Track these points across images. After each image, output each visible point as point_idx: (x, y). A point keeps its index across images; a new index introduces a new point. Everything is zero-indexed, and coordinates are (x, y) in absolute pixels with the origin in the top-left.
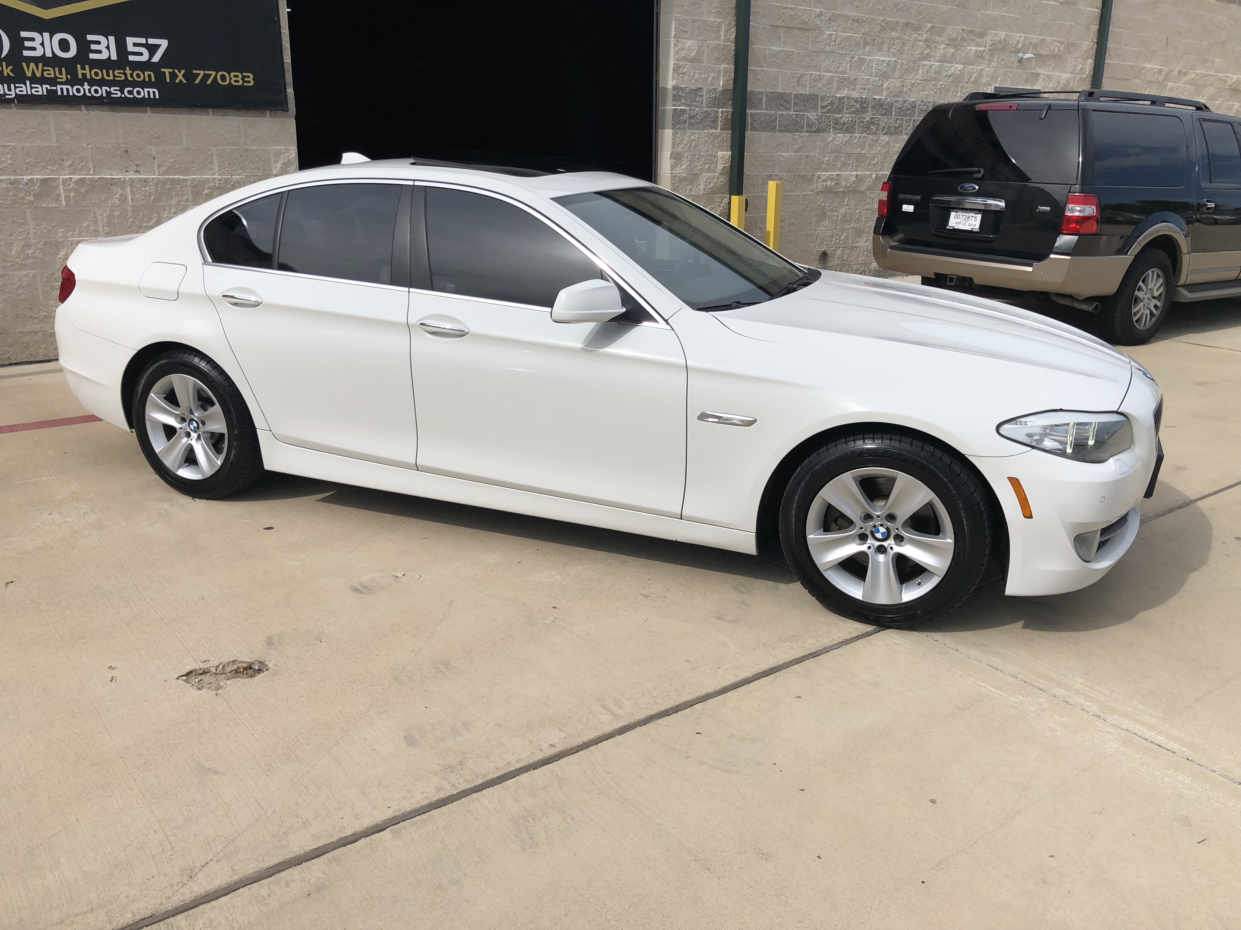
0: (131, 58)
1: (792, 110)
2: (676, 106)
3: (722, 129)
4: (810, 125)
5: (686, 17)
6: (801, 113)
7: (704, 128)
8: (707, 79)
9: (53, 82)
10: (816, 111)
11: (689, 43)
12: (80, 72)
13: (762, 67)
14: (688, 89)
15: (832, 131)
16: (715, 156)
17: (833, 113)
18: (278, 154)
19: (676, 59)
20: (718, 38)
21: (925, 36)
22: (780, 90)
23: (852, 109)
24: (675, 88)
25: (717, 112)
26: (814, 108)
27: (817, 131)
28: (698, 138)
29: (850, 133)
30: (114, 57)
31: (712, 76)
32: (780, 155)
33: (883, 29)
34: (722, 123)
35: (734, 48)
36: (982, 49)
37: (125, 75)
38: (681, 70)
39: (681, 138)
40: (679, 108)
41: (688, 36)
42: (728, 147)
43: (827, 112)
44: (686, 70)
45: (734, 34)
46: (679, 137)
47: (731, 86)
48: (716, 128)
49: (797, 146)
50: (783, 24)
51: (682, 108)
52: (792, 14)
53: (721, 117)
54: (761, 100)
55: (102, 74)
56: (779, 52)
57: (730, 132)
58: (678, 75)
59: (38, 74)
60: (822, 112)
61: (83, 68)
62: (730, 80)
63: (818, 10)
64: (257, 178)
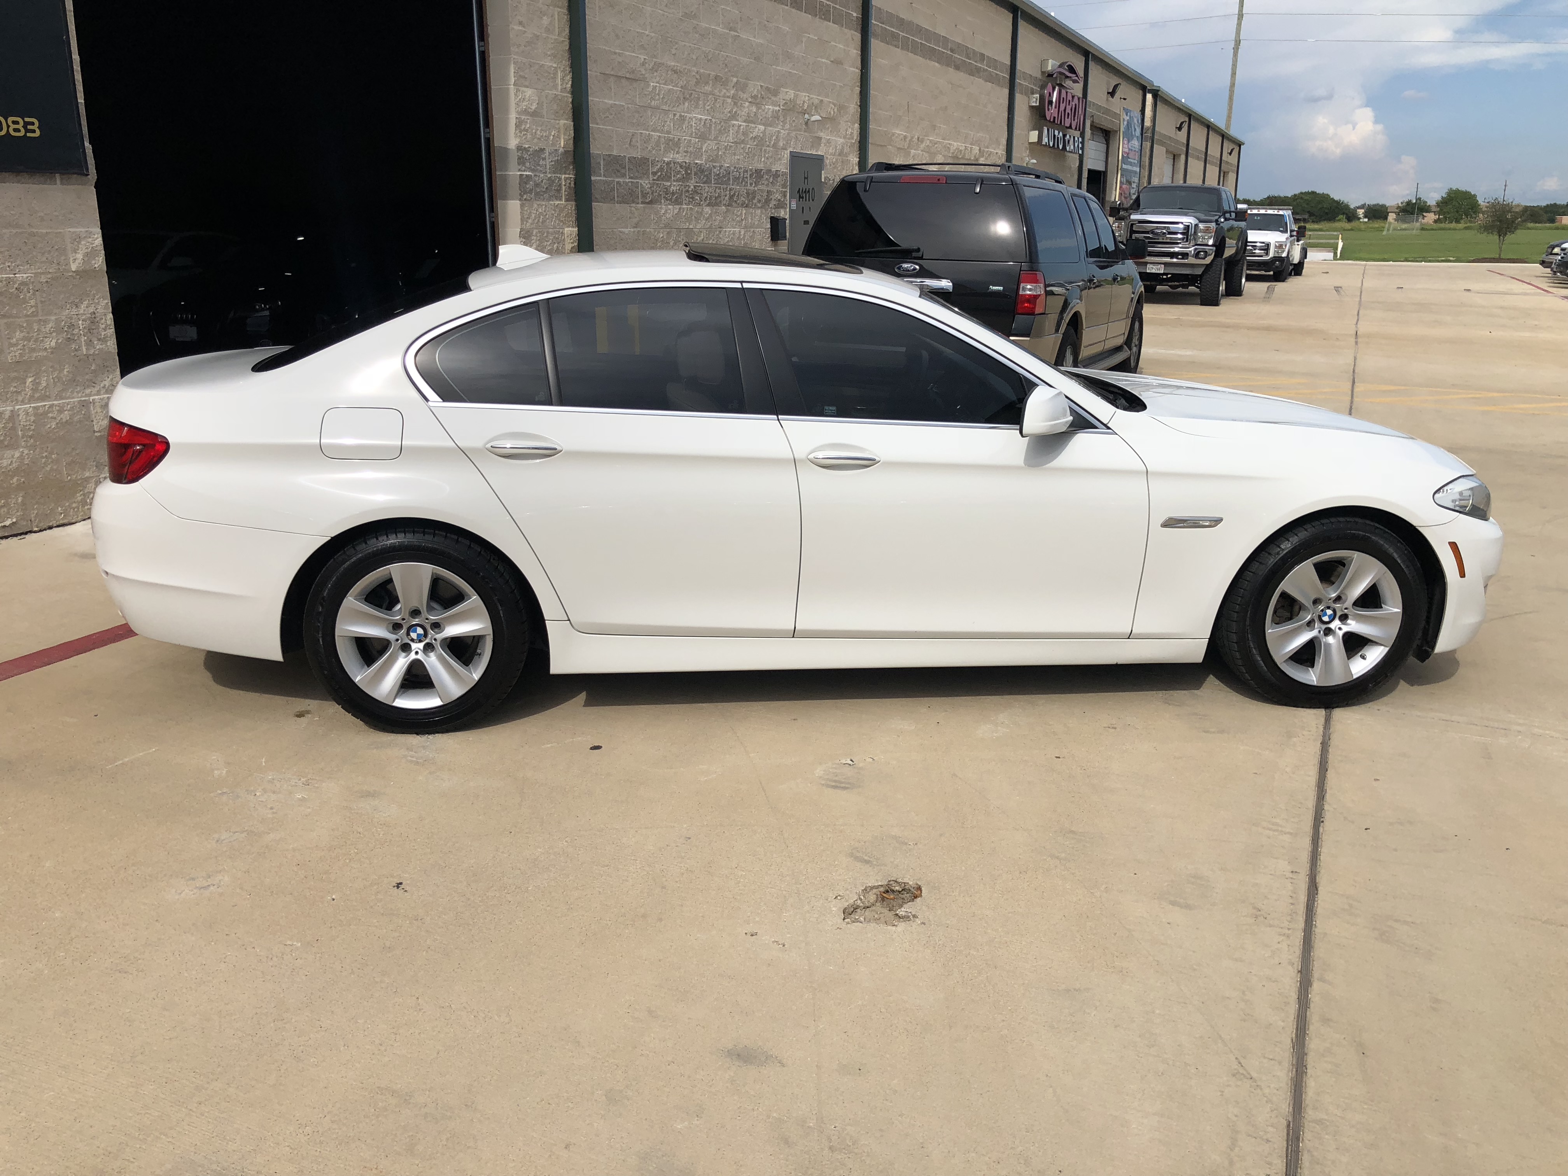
1: (628, 177)
2: (522, 171)
3: (567, 200)
4: (644, 195)
5: (525, 60)
6: (635, 181)
7: (549, 200)
8: (548, 137)
10: (648, 177)
11: (529, 92)
13: (597, 124)
14: (531, 150)
15: (663, 201)
16: (562, 233)
17: (662, 180)
18: (78, 239)
19: (518, 113)
20: (555, 87)
21: (732, 92)
22: (615, 153)
23: (678, 176)
24: (519, 148)
25: (560, 179)
26: (646, 174)
27: (651, 202)
28: (545, 211)
29: (678, 205)
31: (553, 134)
32: (621, 232)
33: (697, 83)
34: (566, 193)
35: (570, 100)
36: (777, 108)
38: (523, 126)
39: (529, 211)
40: (525, 173)
41: (527, 83)
42: (573, 222)
43: (657, 180)
44: (528, 126)
45: (570, 83)
46: (527, 211)
47: (571, 147)
48: (561, 200)
49: (635, 220)
50: (612, 73)
51: (528, 173)
52: (620, 61)
53: (565, 185)
54: (599, 163)
56: (612, 106)
57: (574, 203)
58: (521, 132)
60: (654, 180)
62: (570, 139)
63: (642, 57)
64: (49, 276)
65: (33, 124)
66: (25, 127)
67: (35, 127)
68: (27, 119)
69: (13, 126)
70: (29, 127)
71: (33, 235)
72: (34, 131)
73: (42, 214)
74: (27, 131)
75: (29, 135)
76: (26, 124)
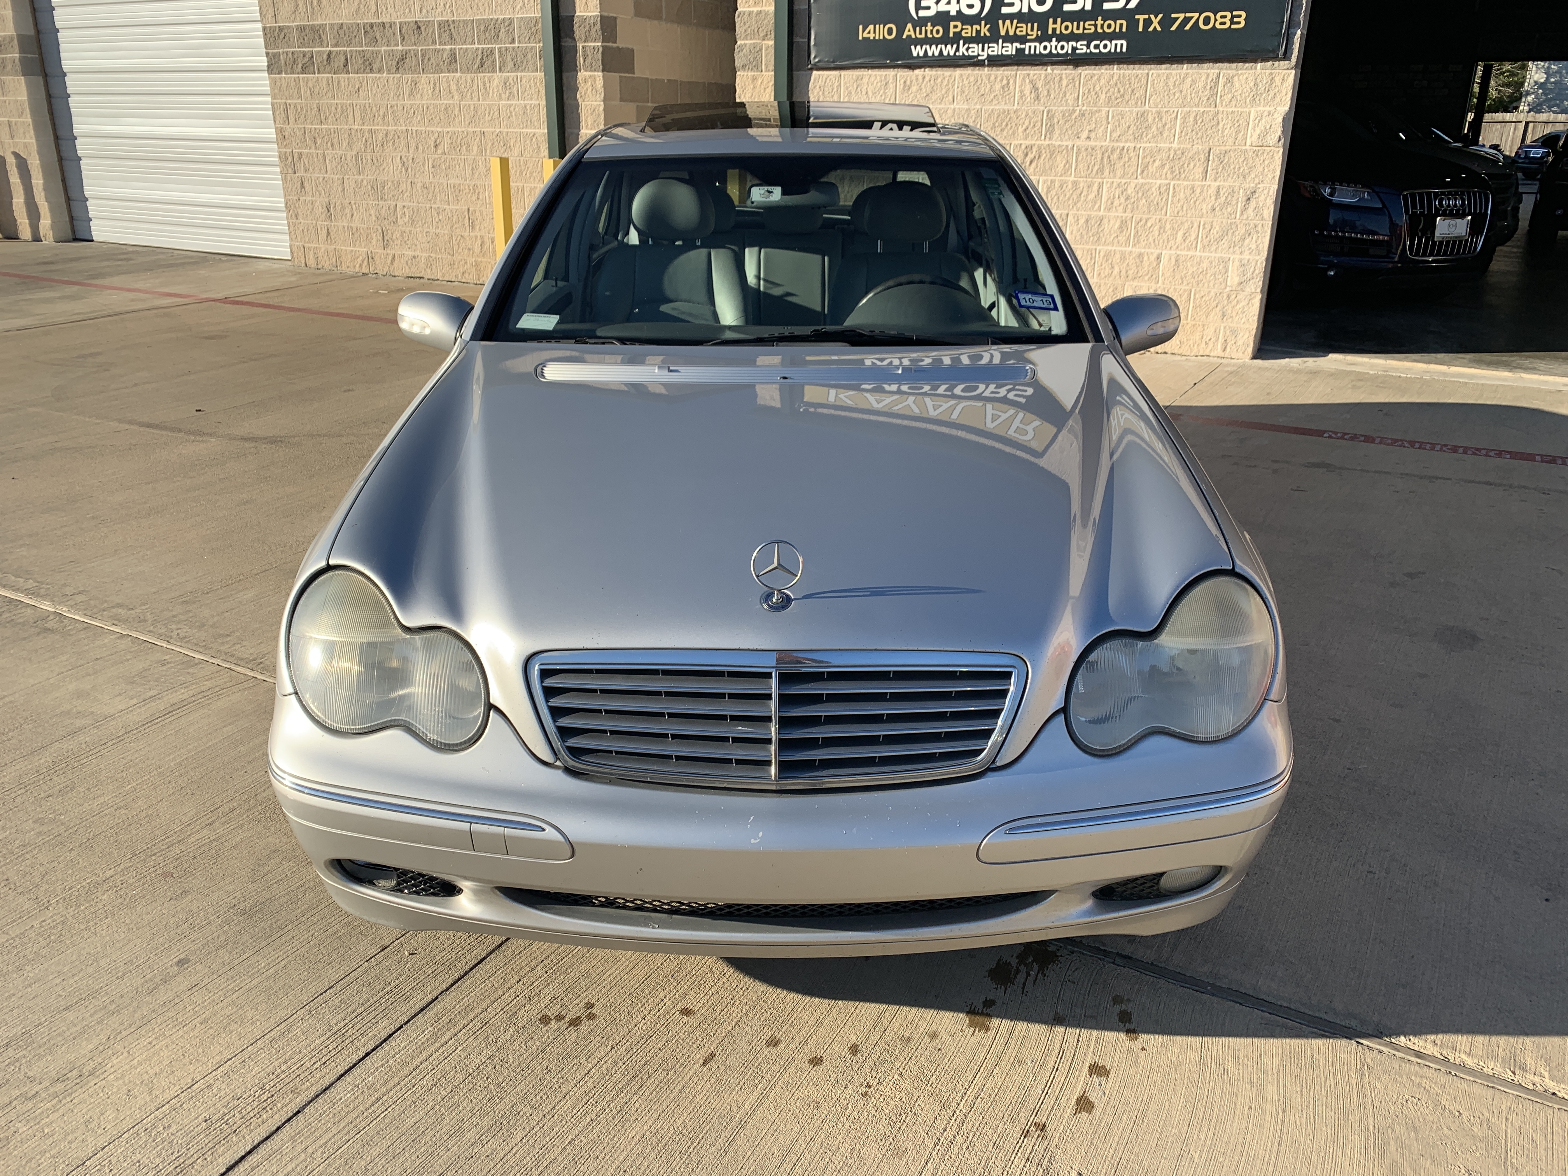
0: (1106, 6)
9: (1023, 40)
12: (1051, 26)
18: (1260, 117)
30: (1089, 6)
37: (1096, 26)
55: (1073, 27)
59: (1011, 33)
61: (1055, 22)
64: (1225, 148)
65: (1240, 16)
66: (1231, 20)
67: (1242, 20)
68: (1235, 13)
69: (1220, 20)
70: (1235, 20)
72: (1239, 23)
73: (1232, 96)
74: (1232, 23)
75: (1233, 26)
76: (1233, 17)
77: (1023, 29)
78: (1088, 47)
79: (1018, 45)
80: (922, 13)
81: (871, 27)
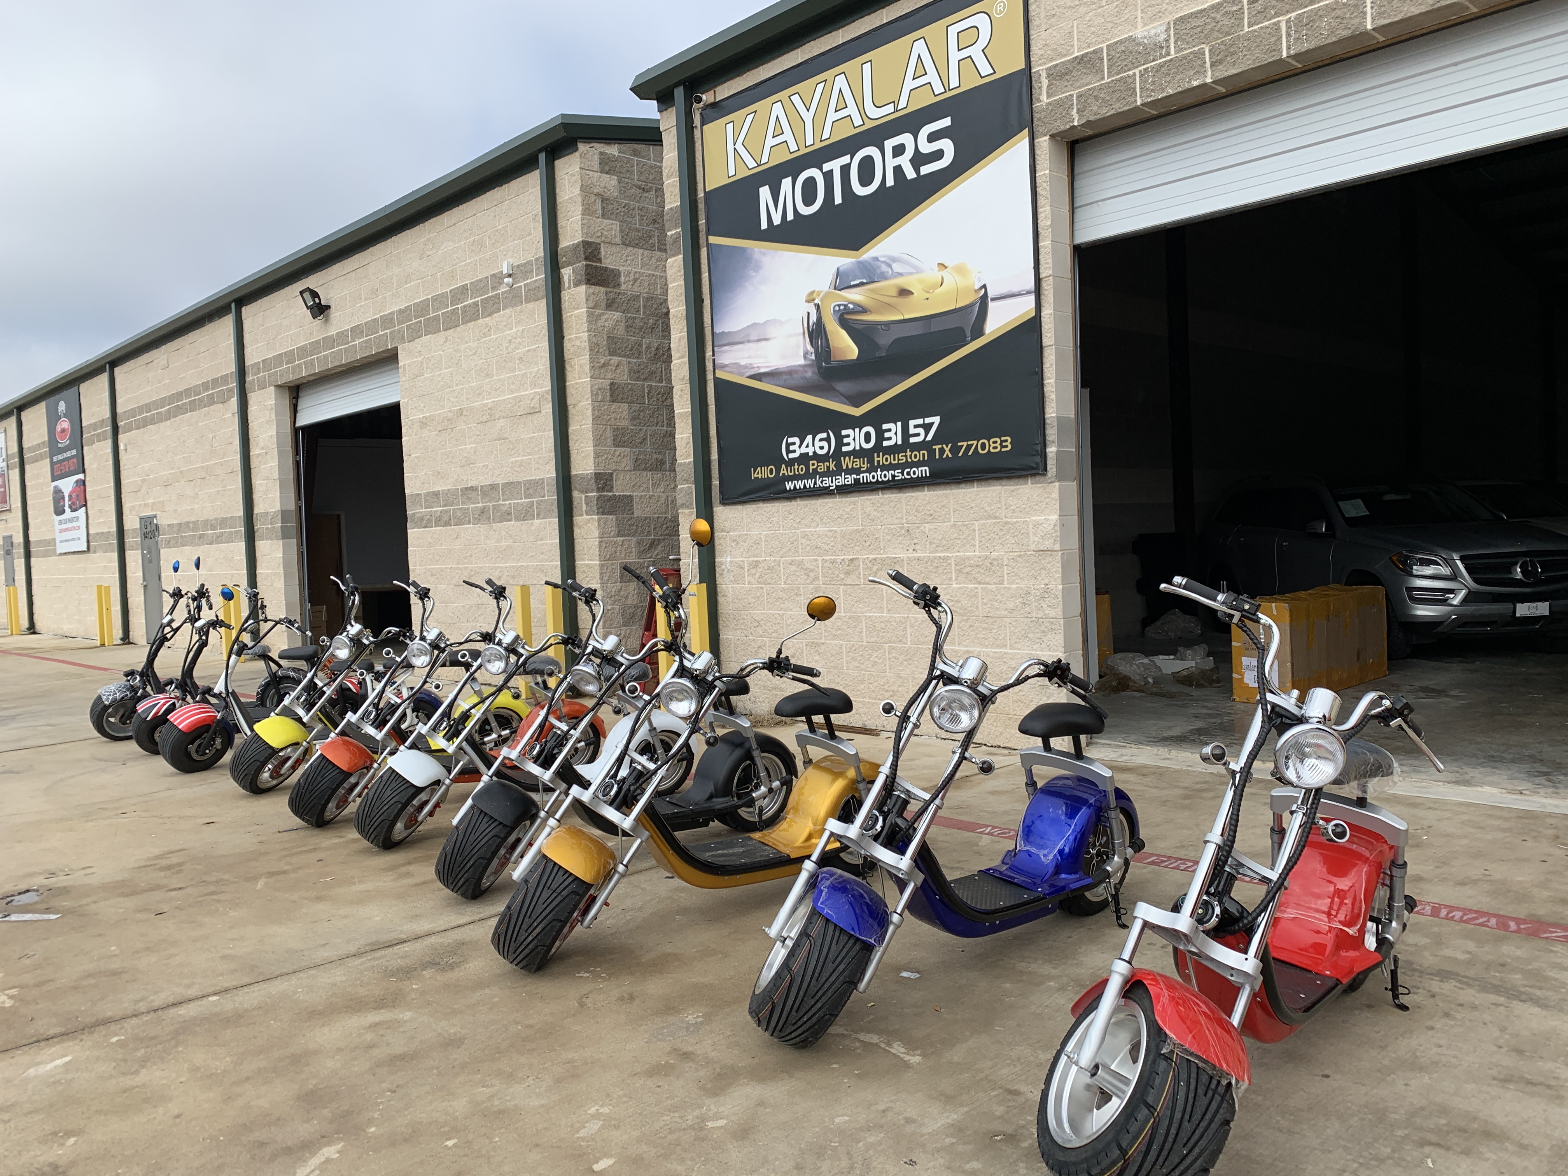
0: (912, 440)
9: (858, 471)
12: (876, 459)
30: (900, 442)
37: (906, 456)
55: (891, 459)
59: (850, 467)
61: (878, 456)
64: (1016, 554)
65: (1006, 441)
66: (1001, 444)
67: (1008, 443)
68: (1003, 438)
69: (993, 445)
70: (1004, 444)
71: (1006, 523)
72: (1007, 446)
73: (1013, 507)
74: (1002, 447)
75: (1003, 450)
76: (1002, 442)
77: (858, 463)
78: (902, 473)
79: (854, 476)
80: (791, 456)
81: (759, 469)
